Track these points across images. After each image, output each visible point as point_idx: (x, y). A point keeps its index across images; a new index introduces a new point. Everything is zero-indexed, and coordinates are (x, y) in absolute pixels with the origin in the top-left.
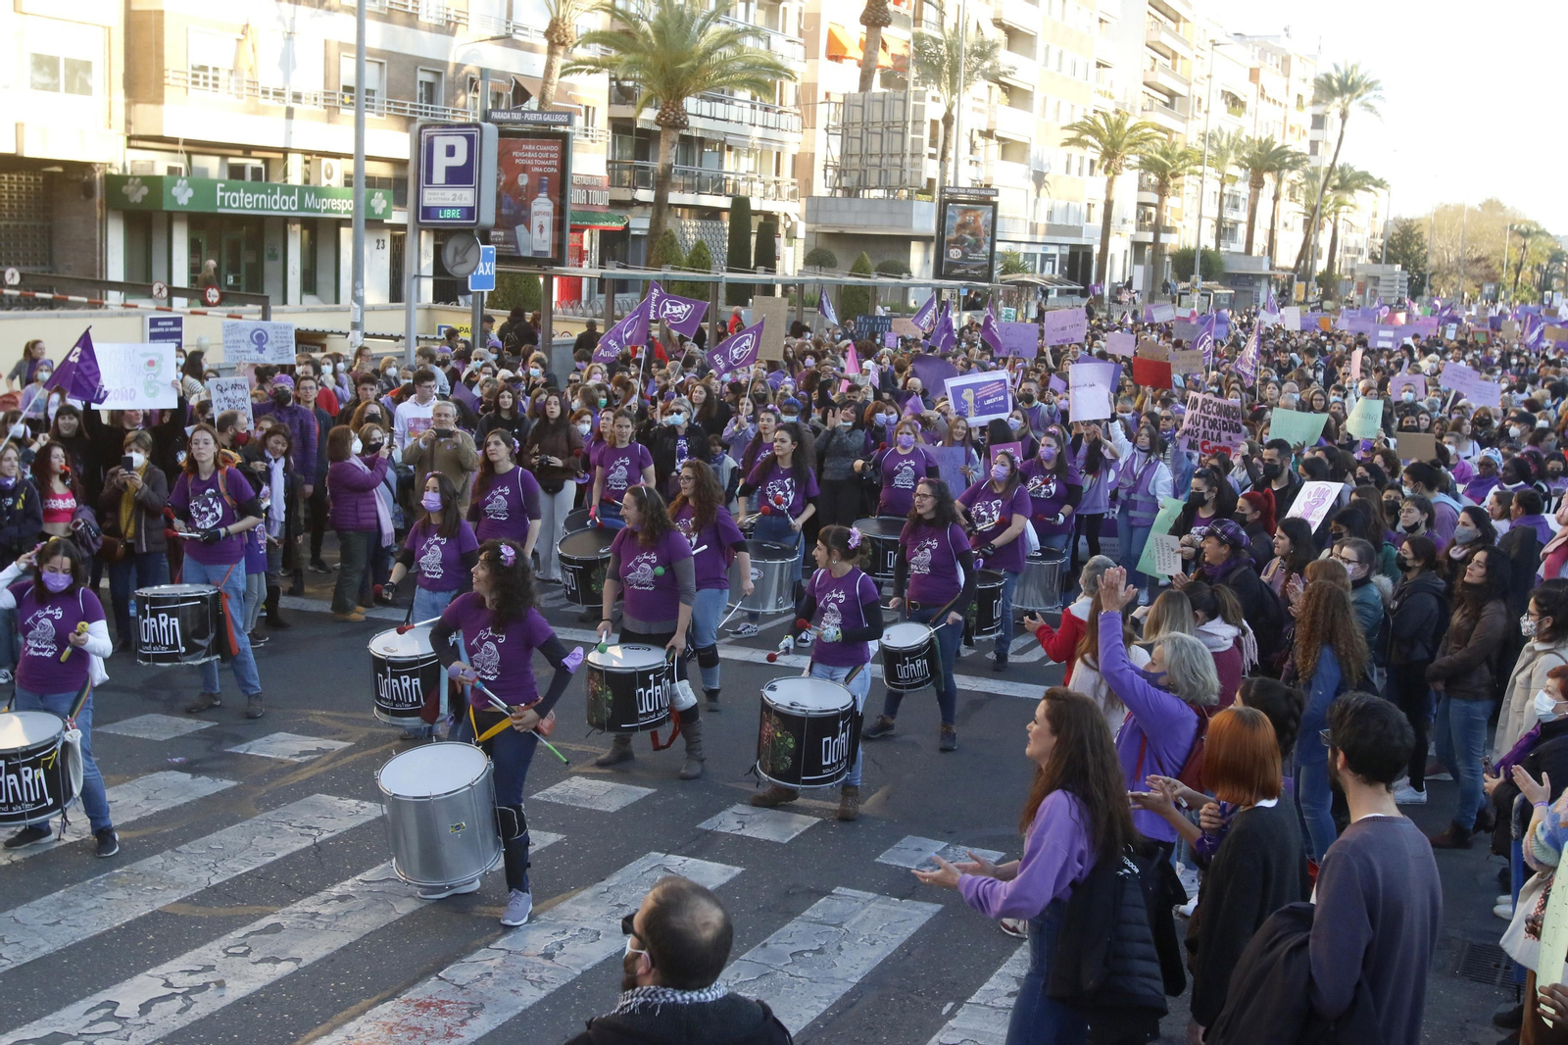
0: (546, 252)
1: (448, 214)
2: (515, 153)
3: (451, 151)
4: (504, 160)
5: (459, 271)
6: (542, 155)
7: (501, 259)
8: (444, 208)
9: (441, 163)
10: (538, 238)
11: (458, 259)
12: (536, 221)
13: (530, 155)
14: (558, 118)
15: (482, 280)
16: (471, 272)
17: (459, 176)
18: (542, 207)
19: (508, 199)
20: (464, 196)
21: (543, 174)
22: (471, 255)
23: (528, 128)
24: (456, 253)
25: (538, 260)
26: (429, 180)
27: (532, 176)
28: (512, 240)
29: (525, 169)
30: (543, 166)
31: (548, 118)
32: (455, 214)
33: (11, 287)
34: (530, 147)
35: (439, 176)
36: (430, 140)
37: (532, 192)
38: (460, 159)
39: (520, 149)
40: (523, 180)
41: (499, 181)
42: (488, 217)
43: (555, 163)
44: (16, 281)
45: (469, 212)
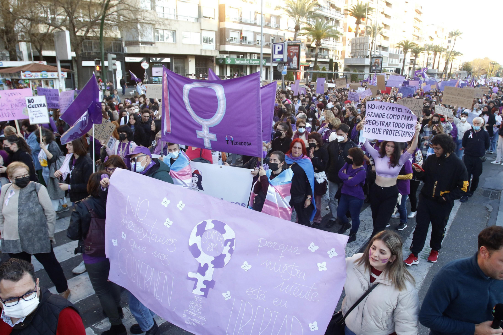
0: (296, 68)
1: (278, 60)
2: (290, 49)
3: (279, 48)
4: (289, 51)
5: (280, 70)
6: (295, 49)
7: (287, 69)
9: (277, 50)
10: (294, 65)
12: (294, 62)
14: (298, 42)
15: (284, 72)
16: (282, 71)
17: (280, 53)
18: (295, 59)
19: (289, 58)
20: (281, 56)
21: (295, 53)
22: (282, 67)
23: (292, 44)
24: (280, 67)
25: (294, 69)
26: (275, 54)
28: (289, 65)
29: (292, 52)
30: (295, 51)
31: (296, 42)
32: (280, 60)
33: (201, 77)
34: (293, 48)
35: (276, 53)
36: (275, 46)
37: (293, 56)
38: (280, 49)
40: (291, 54)
41: (287, 54)
42: (285, 60)
43: (298, 50)
44: (202, 76)
45: (282, 59)
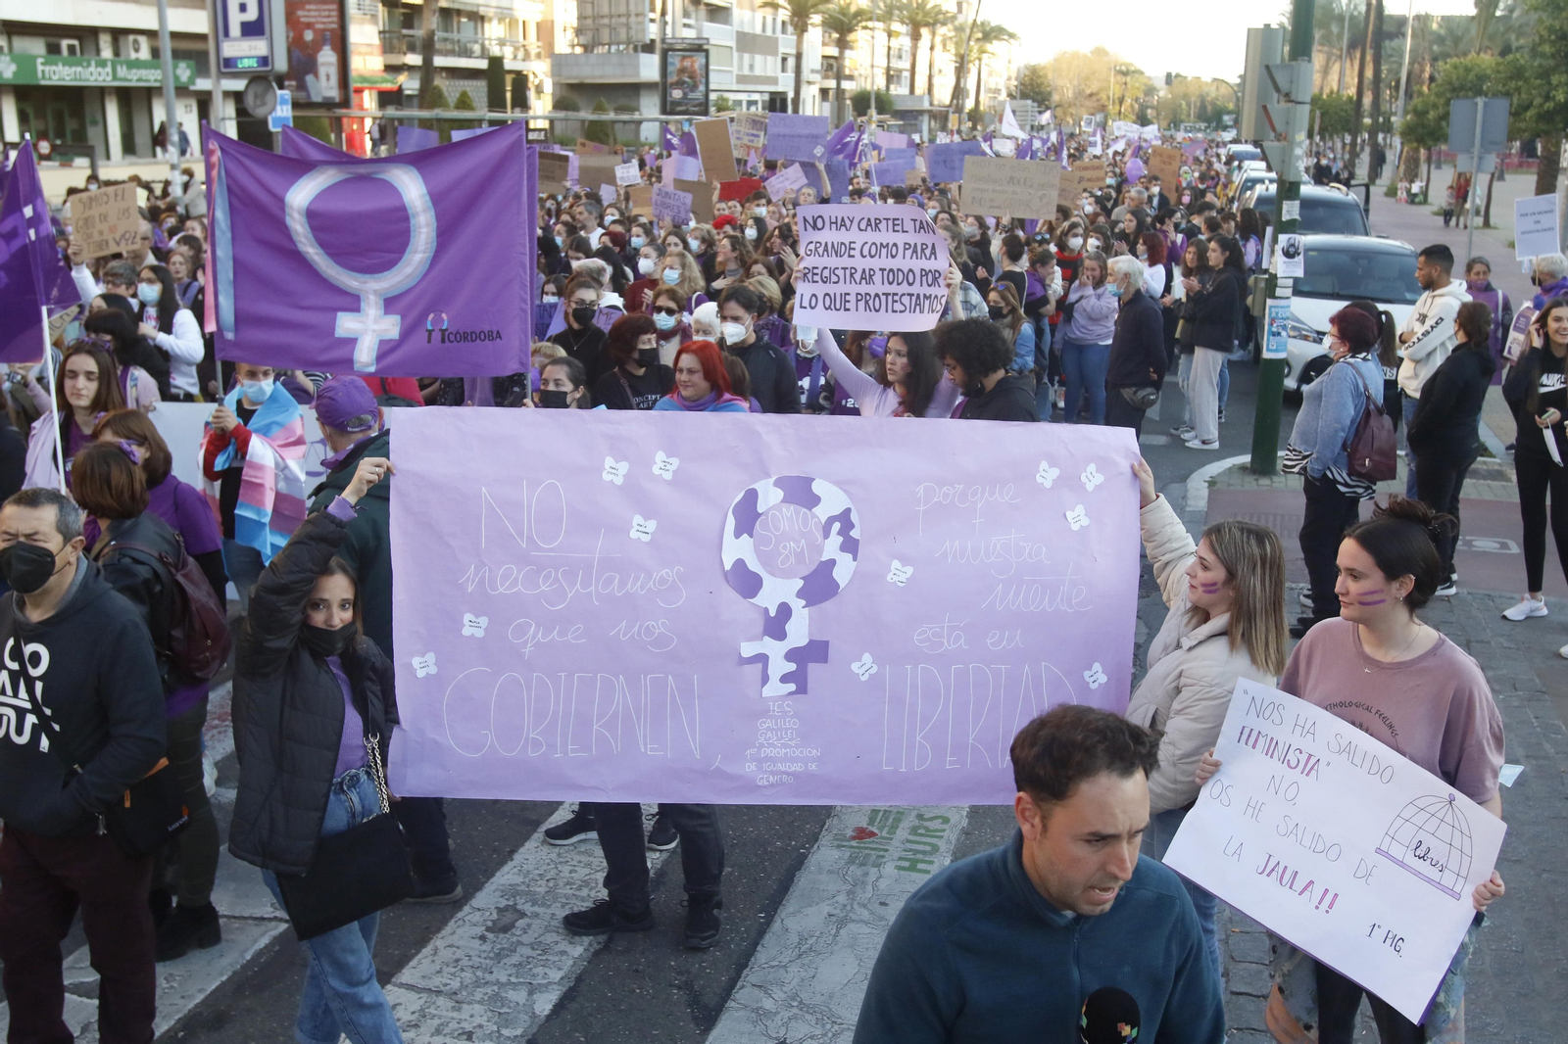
0: (332, 98)
1: (246, 63)
2: (300, 13)
3: (243, 8)
4: (291, 20)
5: (260, 112)
6: (324, 13)
7: (296, 105)
8: (242, 58)
9: (236, 19)
10: (324, 85)
11: (258, 102)
12: (322, 71)
13: (312, 13)
15: (281, 121)
16: (270, 113)
17: (252, 29)
18: (327, 57)
19: (297, 53)
20: (258, 47)
21: (324, 30)
22: (269, 98)
24: (256, 96)
25: (328, 104)
26: (226, 34)
27: (316, 31)
28: (302, 86)
29: (309, 26)
30: (324, 23)
32: (253, 63)
34: (313, 7)
35: (235, 30)
37: (317, 46)
38: (252, 15)
39: (303, 9)
40: (309, 36)
41: (288, 37)
42: (281, 64)
43: (335, 19)
45: (264, 61)
